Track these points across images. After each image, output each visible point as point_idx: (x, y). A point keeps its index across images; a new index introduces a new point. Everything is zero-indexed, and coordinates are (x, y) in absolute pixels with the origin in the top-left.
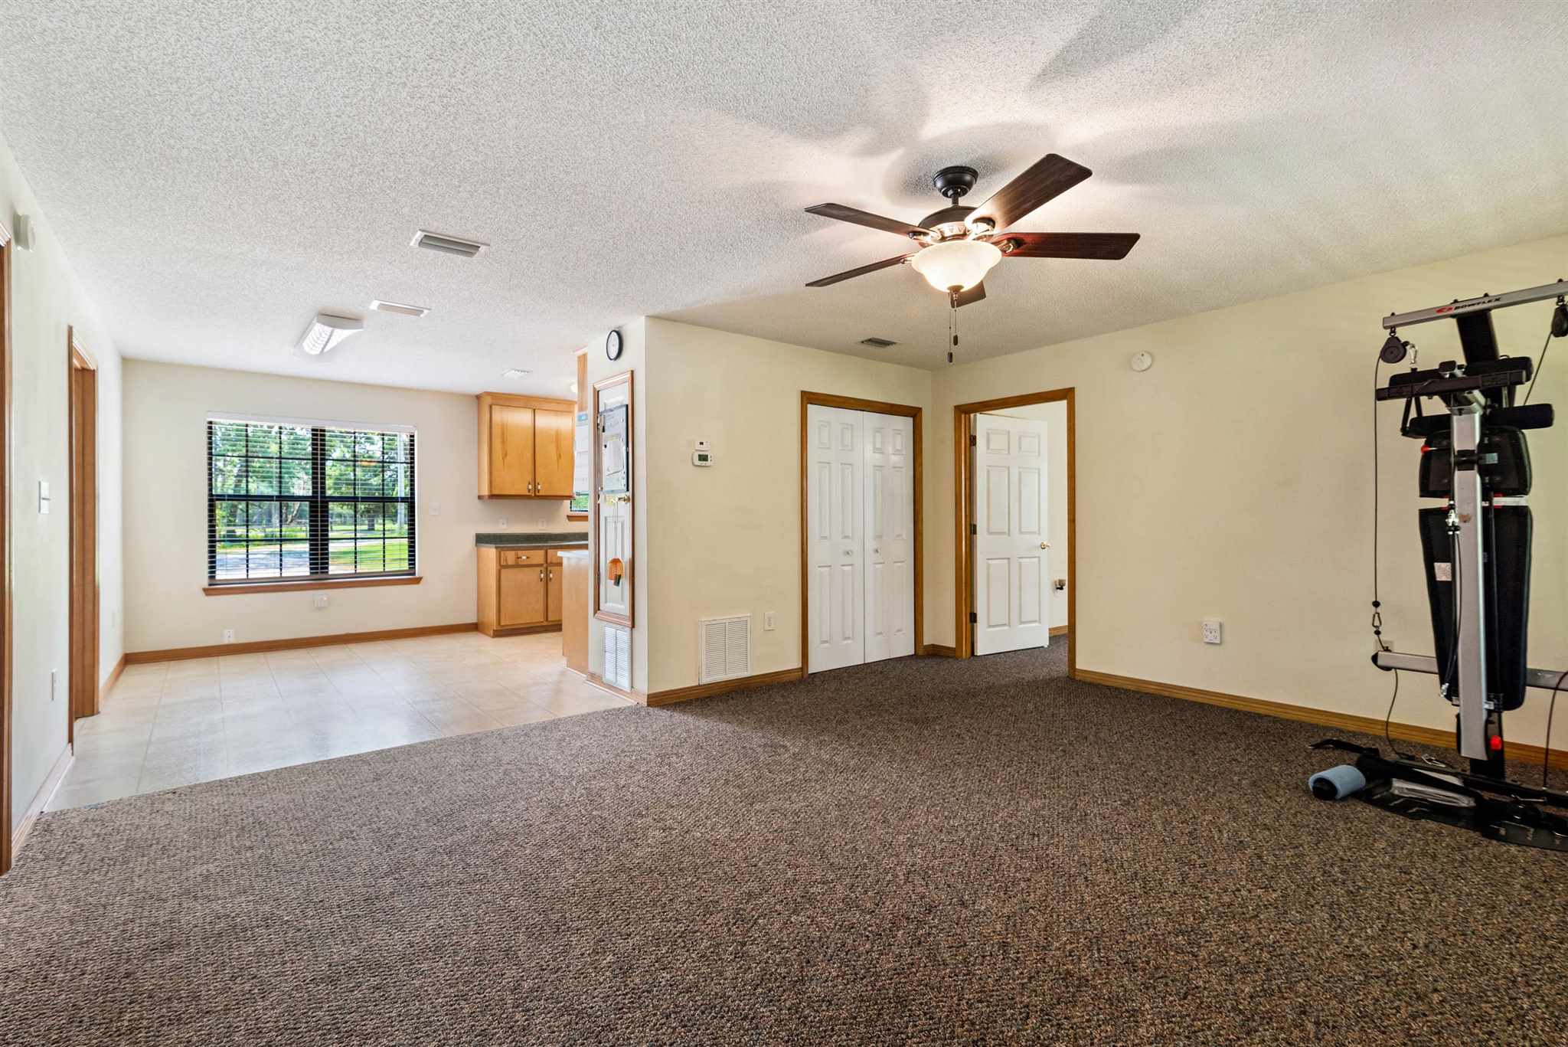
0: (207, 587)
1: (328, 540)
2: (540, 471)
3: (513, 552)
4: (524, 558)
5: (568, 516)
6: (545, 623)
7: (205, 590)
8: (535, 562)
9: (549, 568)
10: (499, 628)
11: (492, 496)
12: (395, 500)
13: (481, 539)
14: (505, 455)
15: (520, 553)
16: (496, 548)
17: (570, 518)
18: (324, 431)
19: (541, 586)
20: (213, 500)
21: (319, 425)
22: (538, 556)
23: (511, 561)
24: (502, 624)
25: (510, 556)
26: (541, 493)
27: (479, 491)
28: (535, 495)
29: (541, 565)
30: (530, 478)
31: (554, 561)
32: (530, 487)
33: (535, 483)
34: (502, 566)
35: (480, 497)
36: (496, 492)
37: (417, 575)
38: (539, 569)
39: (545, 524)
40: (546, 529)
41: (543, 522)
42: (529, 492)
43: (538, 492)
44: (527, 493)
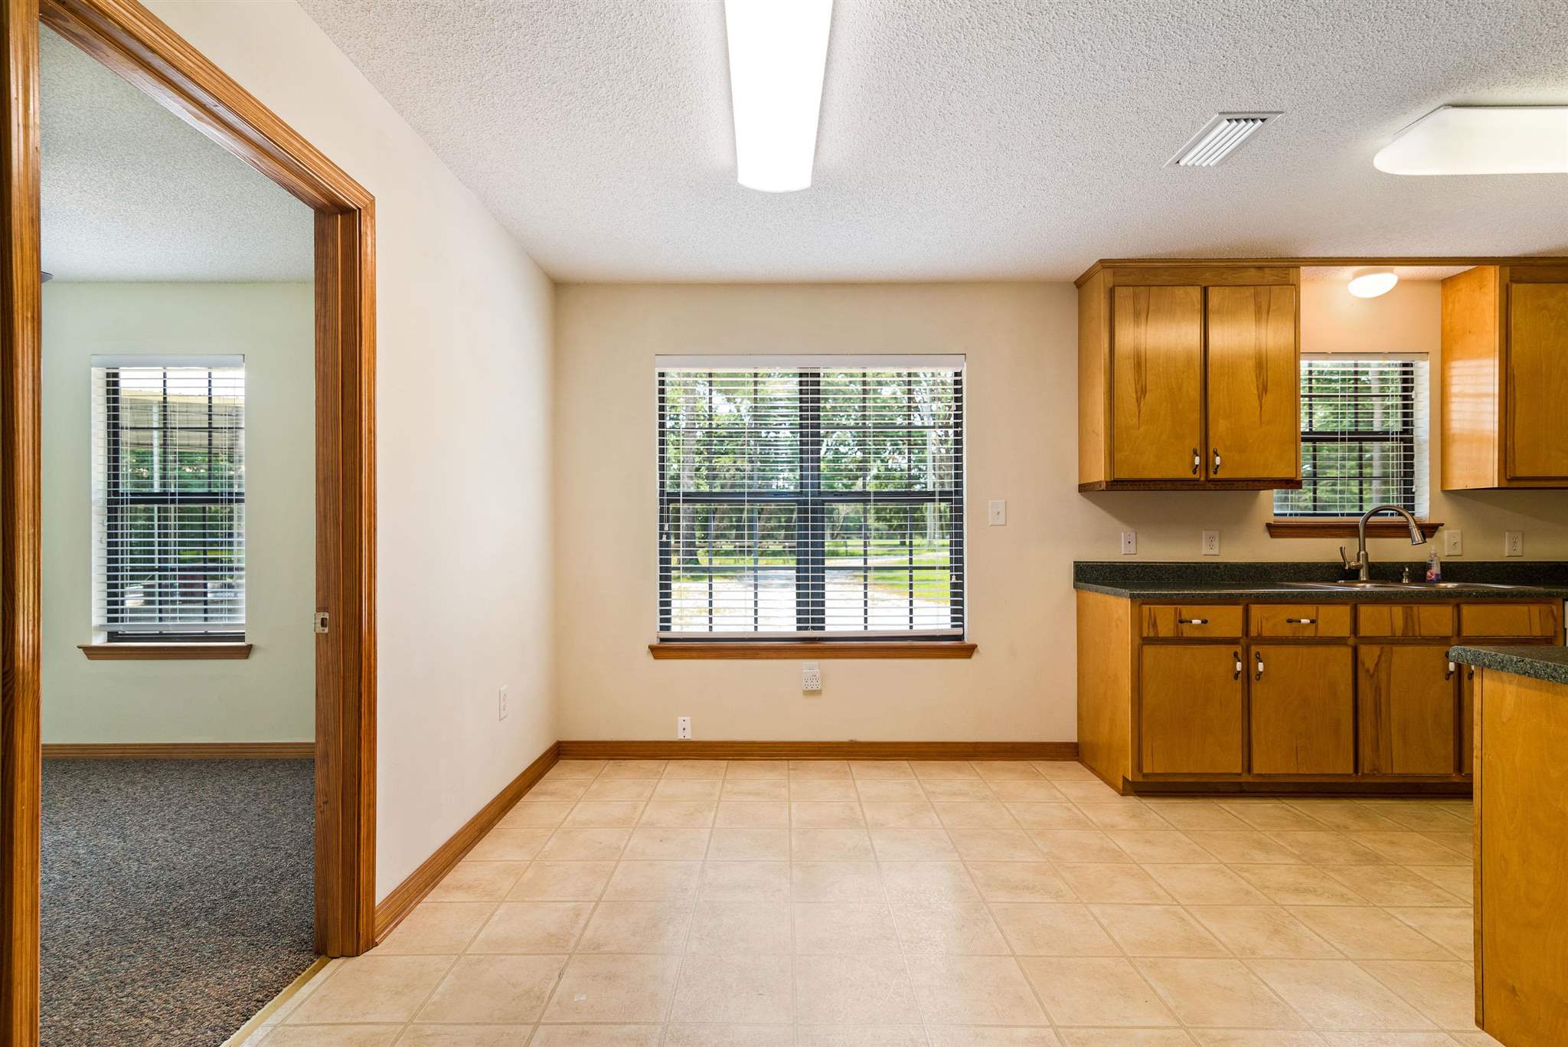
0: (655, 642)
1: (823, 570)
2: (1220, 427)
3: (1170, 609)
4: (1196, 622)
5: (1269, 526)
6: (1246, 778)
7: (652, 649)
8: (1218, 633)
9: (1254, 649)
10: (1140, 779)
11: (1116, 485)
12: (928, 496)
13: (1088, 575)
14: (1142, 392)
15: (1186, 611)
16: (1132, 597)
17: (1275, 530)
18: (818, 375)
19: (1234, 693)
20: (668, 499)
21: (809, 364)
22: (1226, 620)
23: (1166, 629)
24: (1145, 771)
25: (1165, 618)
26: (1220, 475)
27: (1081, 472)
28: (1208, 480)
29: (1233, 641)
30: (1195, 442)
31: (1266, 633)
32: (1197, 460)
33: (1205, 449)
34: (1146, 641)
35: (1084, 488)
36: (1123, 474)
37: (968, 641)
38: (1232, 649)
39: (1216, 543)
40: (1217, 553)
41: (1211, 539)
42: (1195, 473)
43: (1215, 473)
44: (1190, 475)
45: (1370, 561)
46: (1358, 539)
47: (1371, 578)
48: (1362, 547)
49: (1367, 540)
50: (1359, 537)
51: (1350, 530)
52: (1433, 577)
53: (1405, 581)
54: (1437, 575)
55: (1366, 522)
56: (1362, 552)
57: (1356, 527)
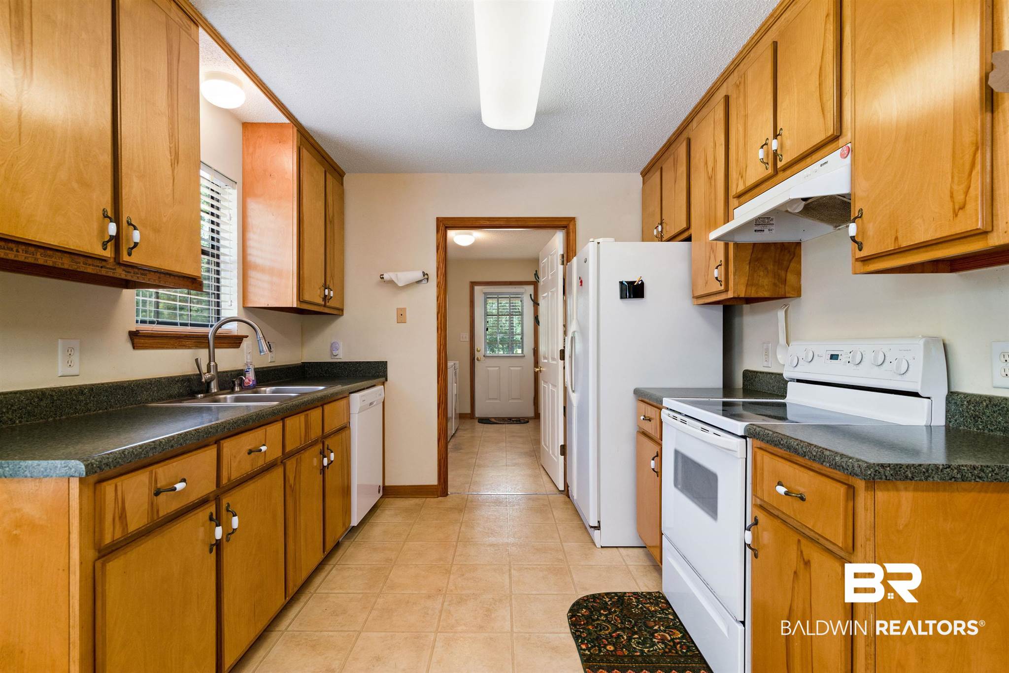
5: (132, 335)
17: (138, 340)
39: (76, 358)
40: (76, 373)
41: (69, 351)
42: (105, 249)
43: (130, 254)
44: (98, 250)
45: (218, 371)
46: (207, 350)
47: (221, 390)
48: (212, 357)
49: (216, 350)
50: (209, 347)
51: (200, 341)
52: (251, 383)
53: (237, 389)
54: (253, 381)
55: (216, 333)
56: (212, 364)
57: (205, 337)
